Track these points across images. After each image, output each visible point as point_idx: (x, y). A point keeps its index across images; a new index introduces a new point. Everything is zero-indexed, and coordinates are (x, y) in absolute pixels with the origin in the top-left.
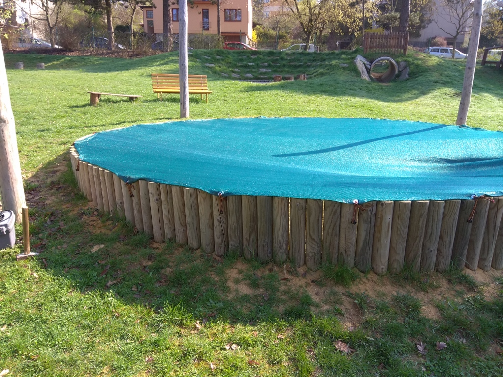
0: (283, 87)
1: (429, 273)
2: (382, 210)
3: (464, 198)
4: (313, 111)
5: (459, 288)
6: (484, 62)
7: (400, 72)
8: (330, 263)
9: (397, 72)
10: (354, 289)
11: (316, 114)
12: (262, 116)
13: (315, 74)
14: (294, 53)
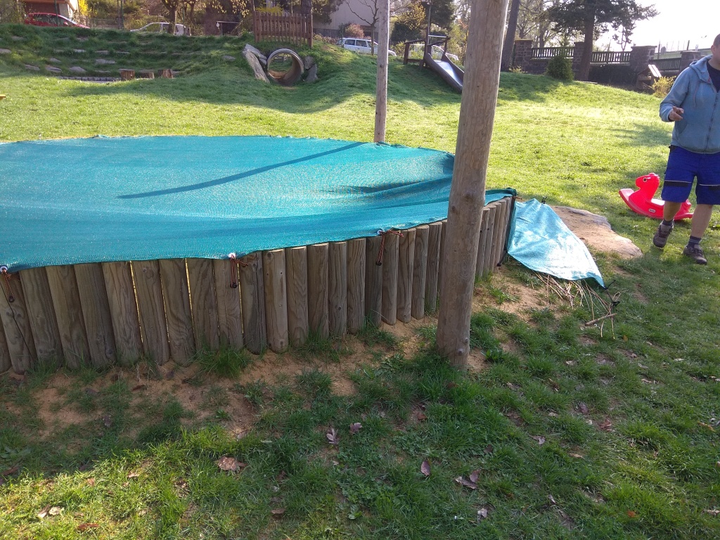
0: (135, 89)
1: (340, 338)
2: (270, 263)
3: (370, 235)
4: (187, 126)
5: (375, 349)
6: (406, 60)
7: (306, 70)
8: (209, 349)
9: (303, 71)
10: (245, 379)
11: (190, 131)
12: (100, 135)
13: (188, 69)
14: (150, 36)
